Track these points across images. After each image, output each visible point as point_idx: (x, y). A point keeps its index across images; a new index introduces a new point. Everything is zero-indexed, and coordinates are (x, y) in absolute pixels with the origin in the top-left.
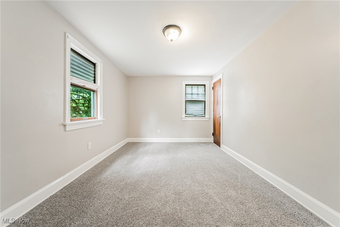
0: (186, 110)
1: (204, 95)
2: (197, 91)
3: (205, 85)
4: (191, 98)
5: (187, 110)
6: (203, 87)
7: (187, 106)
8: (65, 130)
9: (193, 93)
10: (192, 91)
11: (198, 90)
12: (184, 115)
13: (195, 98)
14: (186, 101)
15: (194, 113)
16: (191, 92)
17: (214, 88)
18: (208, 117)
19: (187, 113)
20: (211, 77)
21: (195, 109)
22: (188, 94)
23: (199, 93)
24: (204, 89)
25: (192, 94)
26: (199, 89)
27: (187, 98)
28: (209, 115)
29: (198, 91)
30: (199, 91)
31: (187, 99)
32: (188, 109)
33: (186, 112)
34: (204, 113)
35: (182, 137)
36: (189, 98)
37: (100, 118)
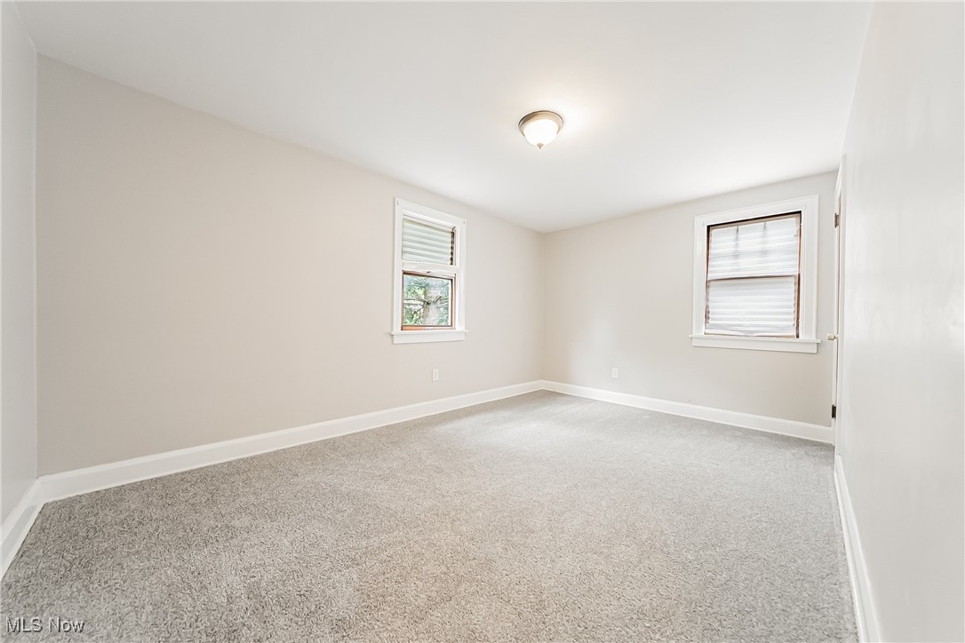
0: (706, 313)
1: (790, 252)
2: (760, 240)
5: (714, 312)
7: (710, 298)
8: (393, 343)
9: (741, 249)
10: (737, 245)
12: (698, 330)
13: (750, 267)
14: (708, 282)
15: (743, 322)
16: (732, 249)
18: (813, 338)
19: (710, 322)
21: (747, 307)
22: (719, 256)
23: (770, 246)
24: (796, 229)
25: (736, 255)
26: (771, 232)
27: (712, 272)
29: (765, 243)
30: (772, 239)
31: (711, 276)
32: (719, 307)
33: (705, 318)
34: (792, 323)
35: (689, 402)
36: (726, 269)
37: (459, 326)
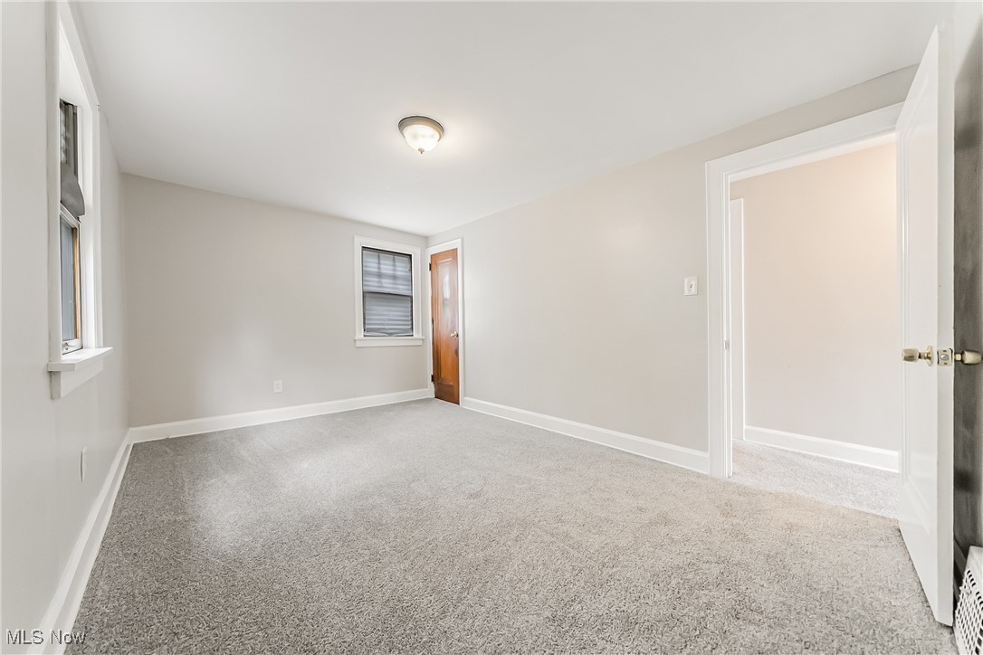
0: (364, 318)
1: (407, 280)
2: (392, 268)
3: (410, 256)
4: (376, 284)
5: (369, 320)
6: (407, 259)
7: (367, 307)
9: (383, 271)
10: (379, 268)
11: (394, 265)
12: (360, 334)
13: (388, 286)
14: (364, 293)
15: (386, 327)
16: (376, 270)
17: (433, 266)
18: (420, 336)
19: (367, 327)
20: (425, 240)
21: (386, 315)
22: (369, 273)
23: (398, 273)
24: (409, 266)
25: (379, 275)
26: (397, 264)
27: (367, 285)
28: (423, 333)
29: (394, 270)
30: (398, 269)
31: (366, 289)
32: (372, 315)
33: (364, 323)
34: (410, 327)
35: (354, 396)
36: (374, 285)
37: (94, 342)
